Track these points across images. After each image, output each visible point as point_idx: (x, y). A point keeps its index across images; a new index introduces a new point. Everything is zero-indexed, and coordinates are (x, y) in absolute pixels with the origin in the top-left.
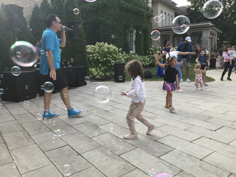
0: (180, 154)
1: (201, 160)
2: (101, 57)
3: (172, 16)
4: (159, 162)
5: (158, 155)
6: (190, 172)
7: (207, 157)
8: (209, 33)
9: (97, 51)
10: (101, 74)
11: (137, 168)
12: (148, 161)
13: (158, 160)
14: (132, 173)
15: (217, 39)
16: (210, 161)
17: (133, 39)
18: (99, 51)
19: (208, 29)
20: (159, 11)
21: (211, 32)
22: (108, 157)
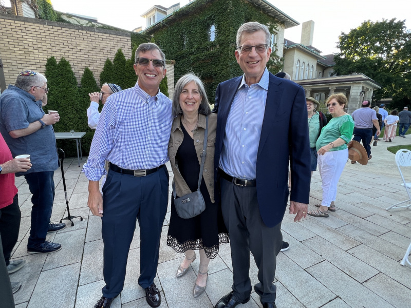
3: (313, 66)
8: (361, 88)
15: (372, 96)
19: (360, 83)
20: (296, 60)
21: (363, 87)
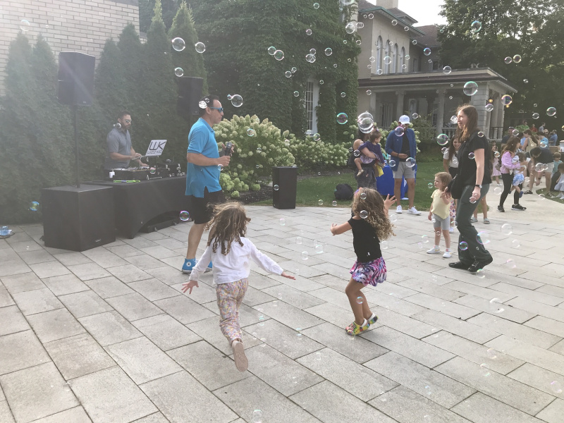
0: (398, 359)
1: (431, 369)
2: (242, 149)
3: (403, 48)
4: (362, 371)
5: (362, 360)
6: (411, 387)
7: (442, 365)
8: (487, 93)
9: (234, 135)
10: (243, 186)
11: (326, 379)
12: (344, 369)
13: (361, 368)
14: (319, 386)
15: (505, 107)
16: (447, 371)
17: (312, 103)
18: (239, 135)
19: (485, 84)
20: (375, 38)
21: (491, 91)
22: (276, 362)
